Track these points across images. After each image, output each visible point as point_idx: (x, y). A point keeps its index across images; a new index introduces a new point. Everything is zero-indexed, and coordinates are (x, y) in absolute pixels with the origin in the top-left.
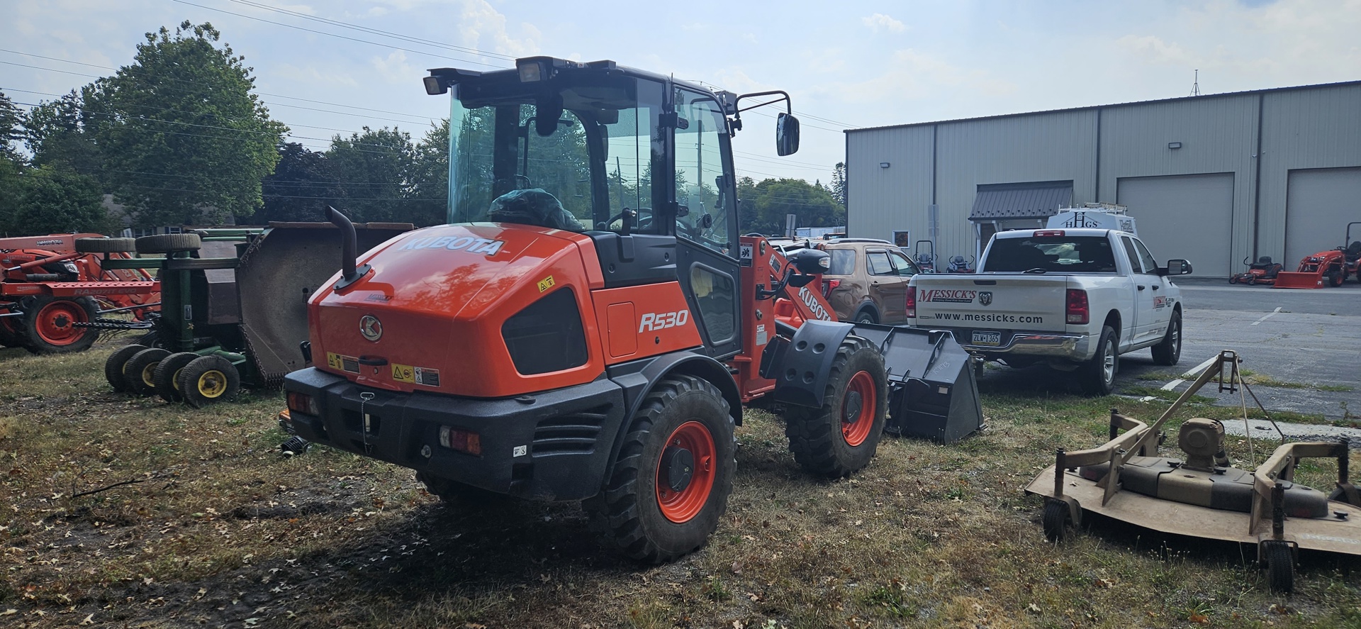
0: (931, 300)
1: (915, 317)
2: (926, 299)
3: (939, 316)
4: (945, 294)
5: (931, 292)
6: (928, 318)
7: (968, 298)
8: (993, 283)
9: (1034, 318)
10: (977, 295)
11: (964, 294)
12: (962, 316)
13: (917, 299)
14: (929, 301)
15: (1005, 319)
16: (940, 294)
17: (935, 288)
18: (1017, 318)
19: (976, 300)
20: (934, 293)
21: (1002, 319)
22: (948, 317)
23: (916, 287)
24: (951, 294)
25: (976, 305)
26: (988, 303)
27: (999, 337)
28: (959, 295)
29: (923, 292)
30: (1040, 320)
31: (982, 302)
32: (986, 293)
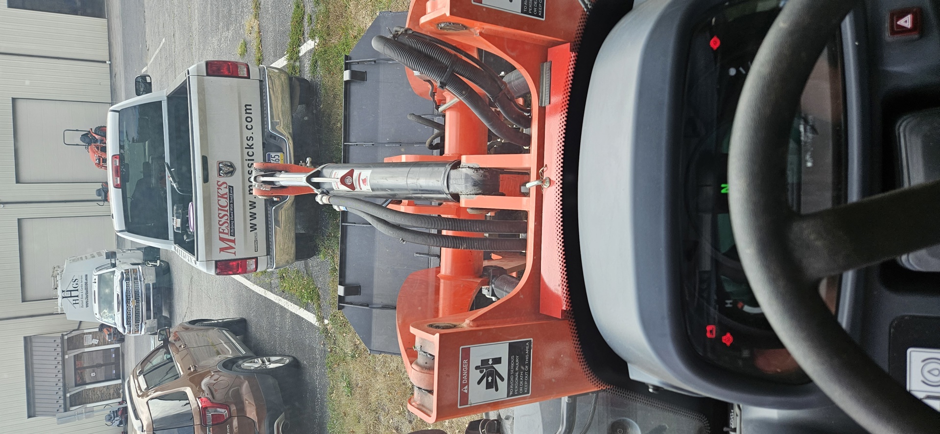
0: (232, 238)
1: (256, 258)
2: (232, 244)
3: (253, 227)
4: (223, 220)
5: (222, 239)
6: (256, 241)
7: (227, 190)
8: (205, 160)
9: (246, 113)
10: (222, 180)
11: (222, 196)
12: (249, 198)
13: (232, 257)
14: (234, 241)
15: (250, 147)
16: (223, 227)
18: (248, 133)
19: (230, 181)
20: (223, 236)
21: (250, 151)
22: (253, 216)
23: (216, 262)
24: (223, 213)
25: (235, 180)
26: (232, 166)
27: (273, 154)
28: (224, 202)
29: (222, 250)
30: (248, 107)
31: (232, 173)
32: (220, 169)
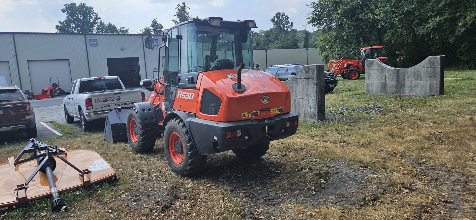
0: (99, 102)
1: (93, 109)
2: (97, 102)
3: (102, 107)
4: (104, 99)
5: (98, 99)
6: (98, 108)
8: (120, 93)
11: (111, 98)
12: (111, 106)
13: (93, 102)
14: (98, 102)
15: (125, 104)
16: (102, 99)
17: (99, 98)
18: (128, 103)
19: (115, 100)
20: (99, 99)
21: (124, 104)
22: (105, 107)
23: (91, 98)
24: (106, 99)
26: (119, 100)
28: (109, 99)
29: (95, 99)
32: (118, 97)
